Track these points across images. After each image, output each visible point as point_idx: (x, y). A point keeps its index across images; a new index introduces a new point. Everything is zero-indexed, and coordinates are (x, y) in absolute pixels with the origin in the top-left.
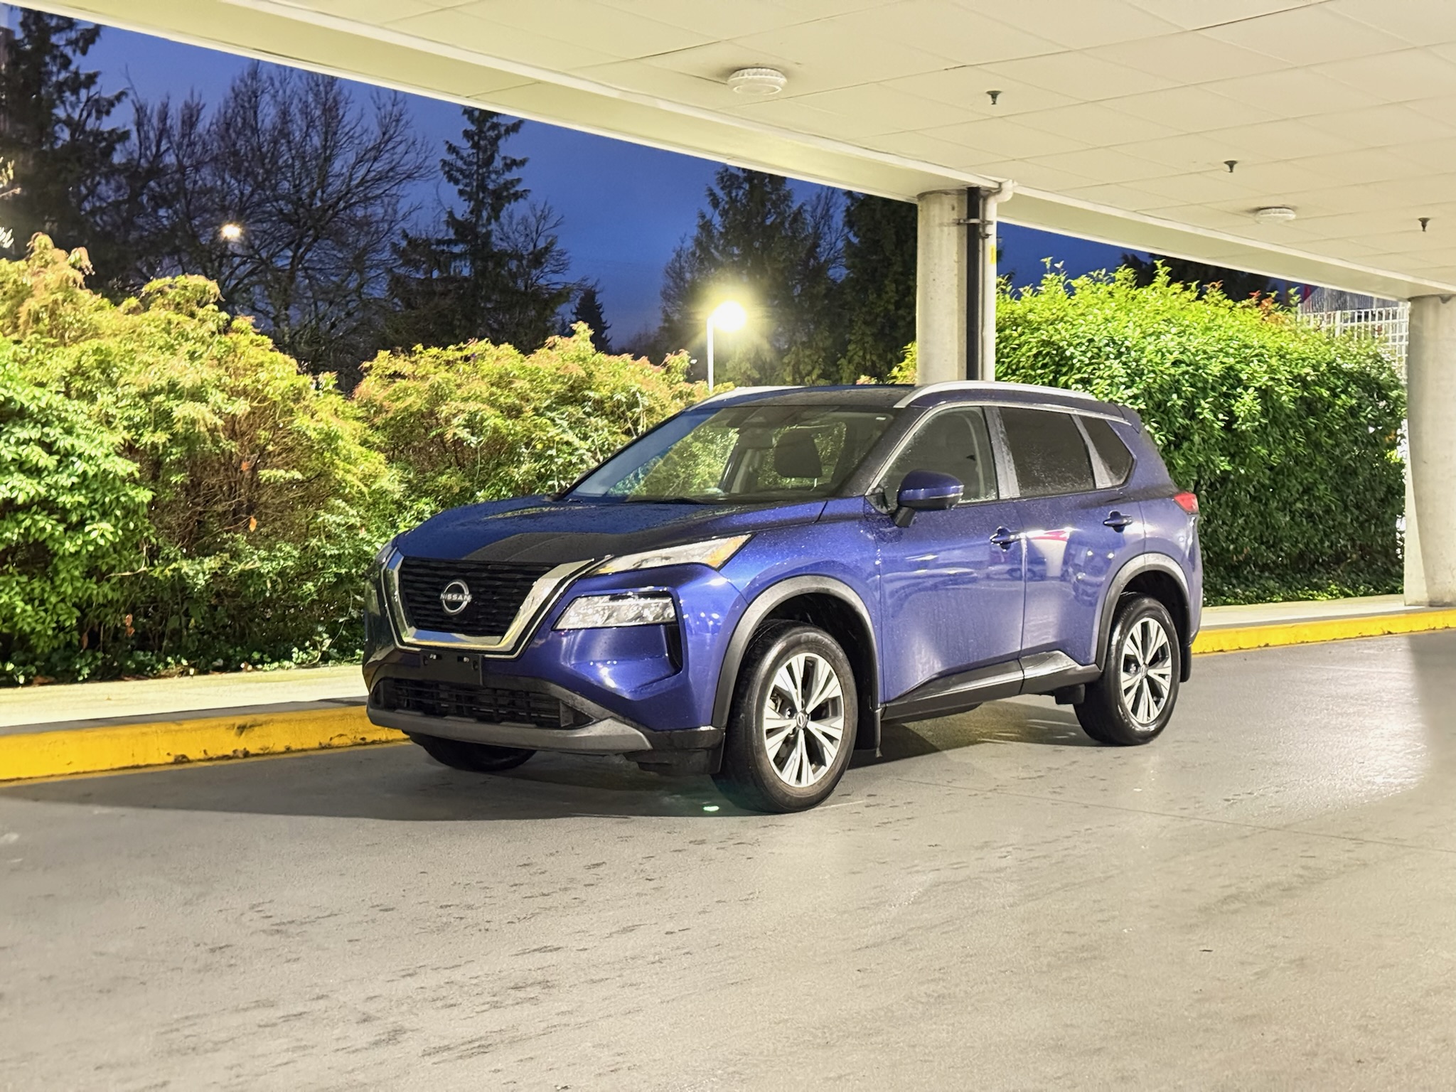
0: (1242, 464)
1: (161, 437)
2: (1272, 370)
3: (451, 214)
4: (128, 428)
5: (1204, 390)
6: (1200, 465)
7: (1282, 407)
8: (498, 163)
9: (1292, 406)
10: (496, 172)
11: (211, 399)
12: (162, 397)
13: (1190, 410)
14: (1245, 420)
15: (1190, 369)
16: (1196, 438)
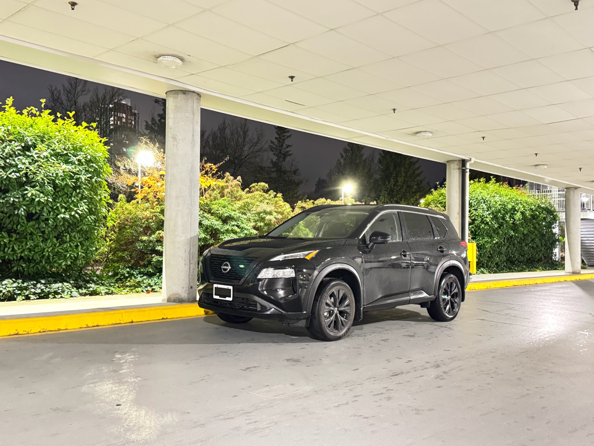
0: (517, 233)
1: (262, 224)
2: (524, 207)
3: (272, 160)
4: (254, 222)
5: (507, 212)
6: (506, 233)
7: (527, 217)
8: (284, 146)
9: (529, 217)
10: (284, 149)
11: (274, 214)
12: (262, 214)
13: (503, 218)
14: (517, 221)
15: (503, 206)
16: (505, 226)
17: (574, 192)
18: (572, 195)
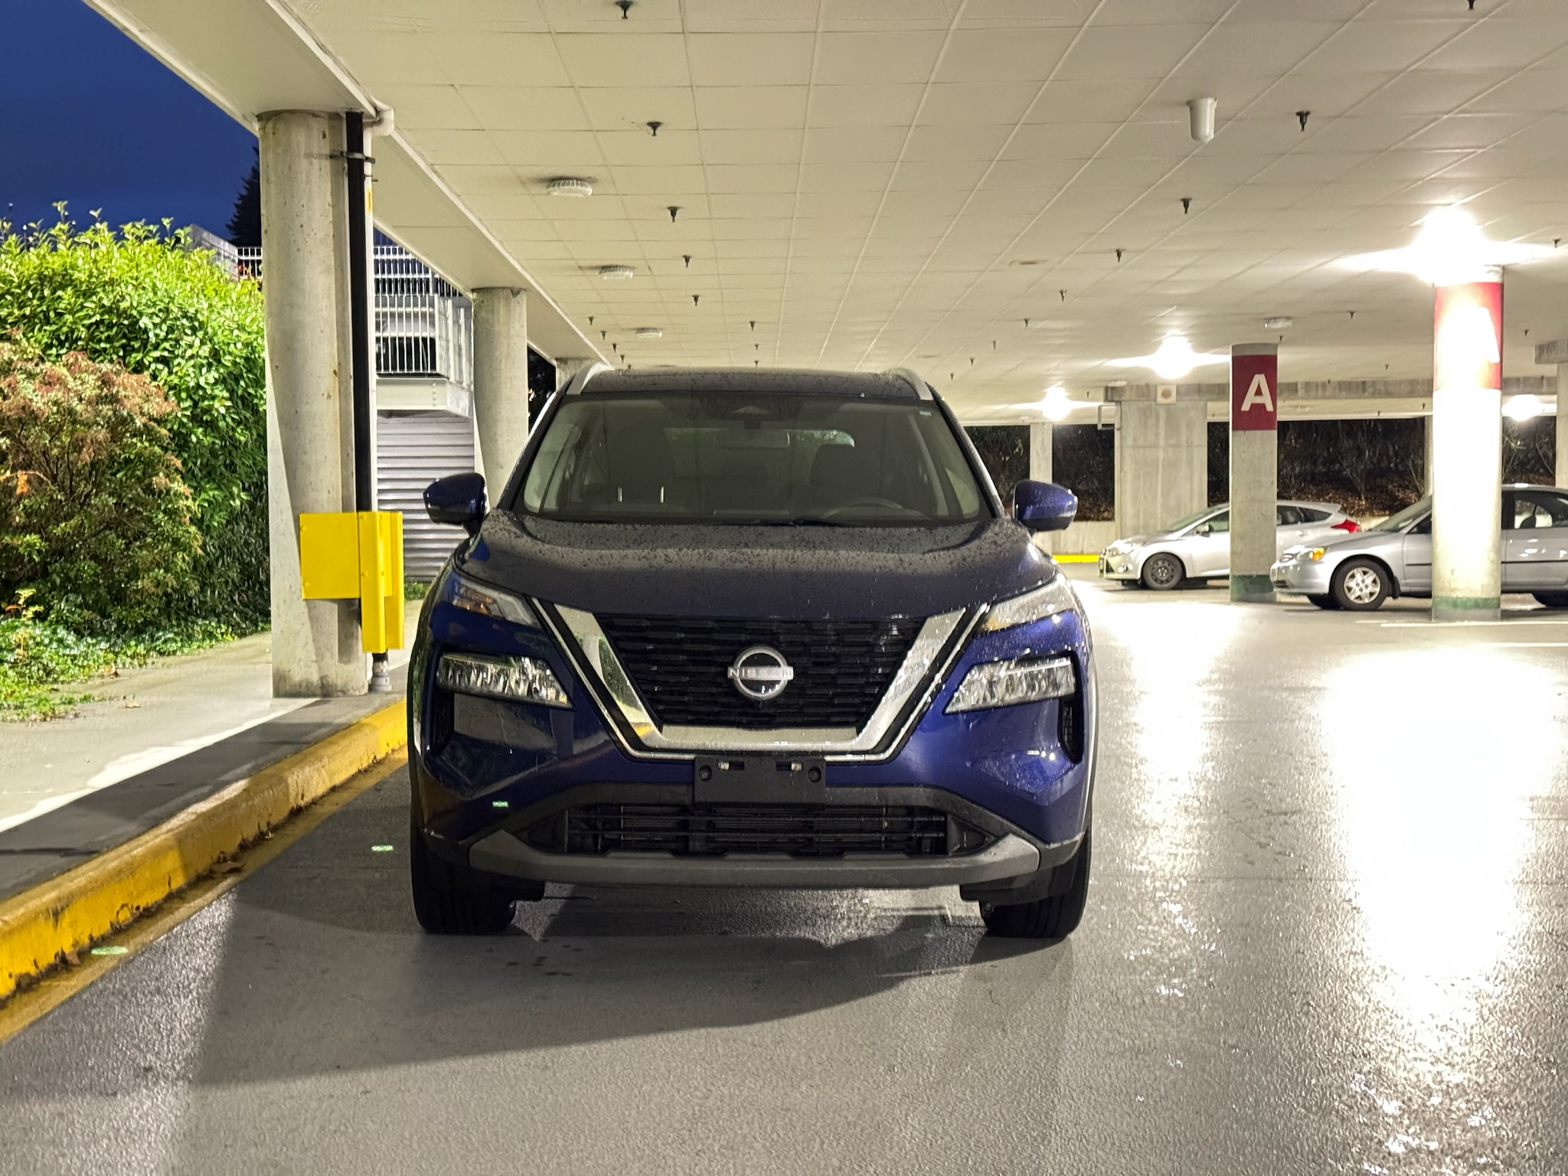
17: (508, 305)
18: (502, 319)
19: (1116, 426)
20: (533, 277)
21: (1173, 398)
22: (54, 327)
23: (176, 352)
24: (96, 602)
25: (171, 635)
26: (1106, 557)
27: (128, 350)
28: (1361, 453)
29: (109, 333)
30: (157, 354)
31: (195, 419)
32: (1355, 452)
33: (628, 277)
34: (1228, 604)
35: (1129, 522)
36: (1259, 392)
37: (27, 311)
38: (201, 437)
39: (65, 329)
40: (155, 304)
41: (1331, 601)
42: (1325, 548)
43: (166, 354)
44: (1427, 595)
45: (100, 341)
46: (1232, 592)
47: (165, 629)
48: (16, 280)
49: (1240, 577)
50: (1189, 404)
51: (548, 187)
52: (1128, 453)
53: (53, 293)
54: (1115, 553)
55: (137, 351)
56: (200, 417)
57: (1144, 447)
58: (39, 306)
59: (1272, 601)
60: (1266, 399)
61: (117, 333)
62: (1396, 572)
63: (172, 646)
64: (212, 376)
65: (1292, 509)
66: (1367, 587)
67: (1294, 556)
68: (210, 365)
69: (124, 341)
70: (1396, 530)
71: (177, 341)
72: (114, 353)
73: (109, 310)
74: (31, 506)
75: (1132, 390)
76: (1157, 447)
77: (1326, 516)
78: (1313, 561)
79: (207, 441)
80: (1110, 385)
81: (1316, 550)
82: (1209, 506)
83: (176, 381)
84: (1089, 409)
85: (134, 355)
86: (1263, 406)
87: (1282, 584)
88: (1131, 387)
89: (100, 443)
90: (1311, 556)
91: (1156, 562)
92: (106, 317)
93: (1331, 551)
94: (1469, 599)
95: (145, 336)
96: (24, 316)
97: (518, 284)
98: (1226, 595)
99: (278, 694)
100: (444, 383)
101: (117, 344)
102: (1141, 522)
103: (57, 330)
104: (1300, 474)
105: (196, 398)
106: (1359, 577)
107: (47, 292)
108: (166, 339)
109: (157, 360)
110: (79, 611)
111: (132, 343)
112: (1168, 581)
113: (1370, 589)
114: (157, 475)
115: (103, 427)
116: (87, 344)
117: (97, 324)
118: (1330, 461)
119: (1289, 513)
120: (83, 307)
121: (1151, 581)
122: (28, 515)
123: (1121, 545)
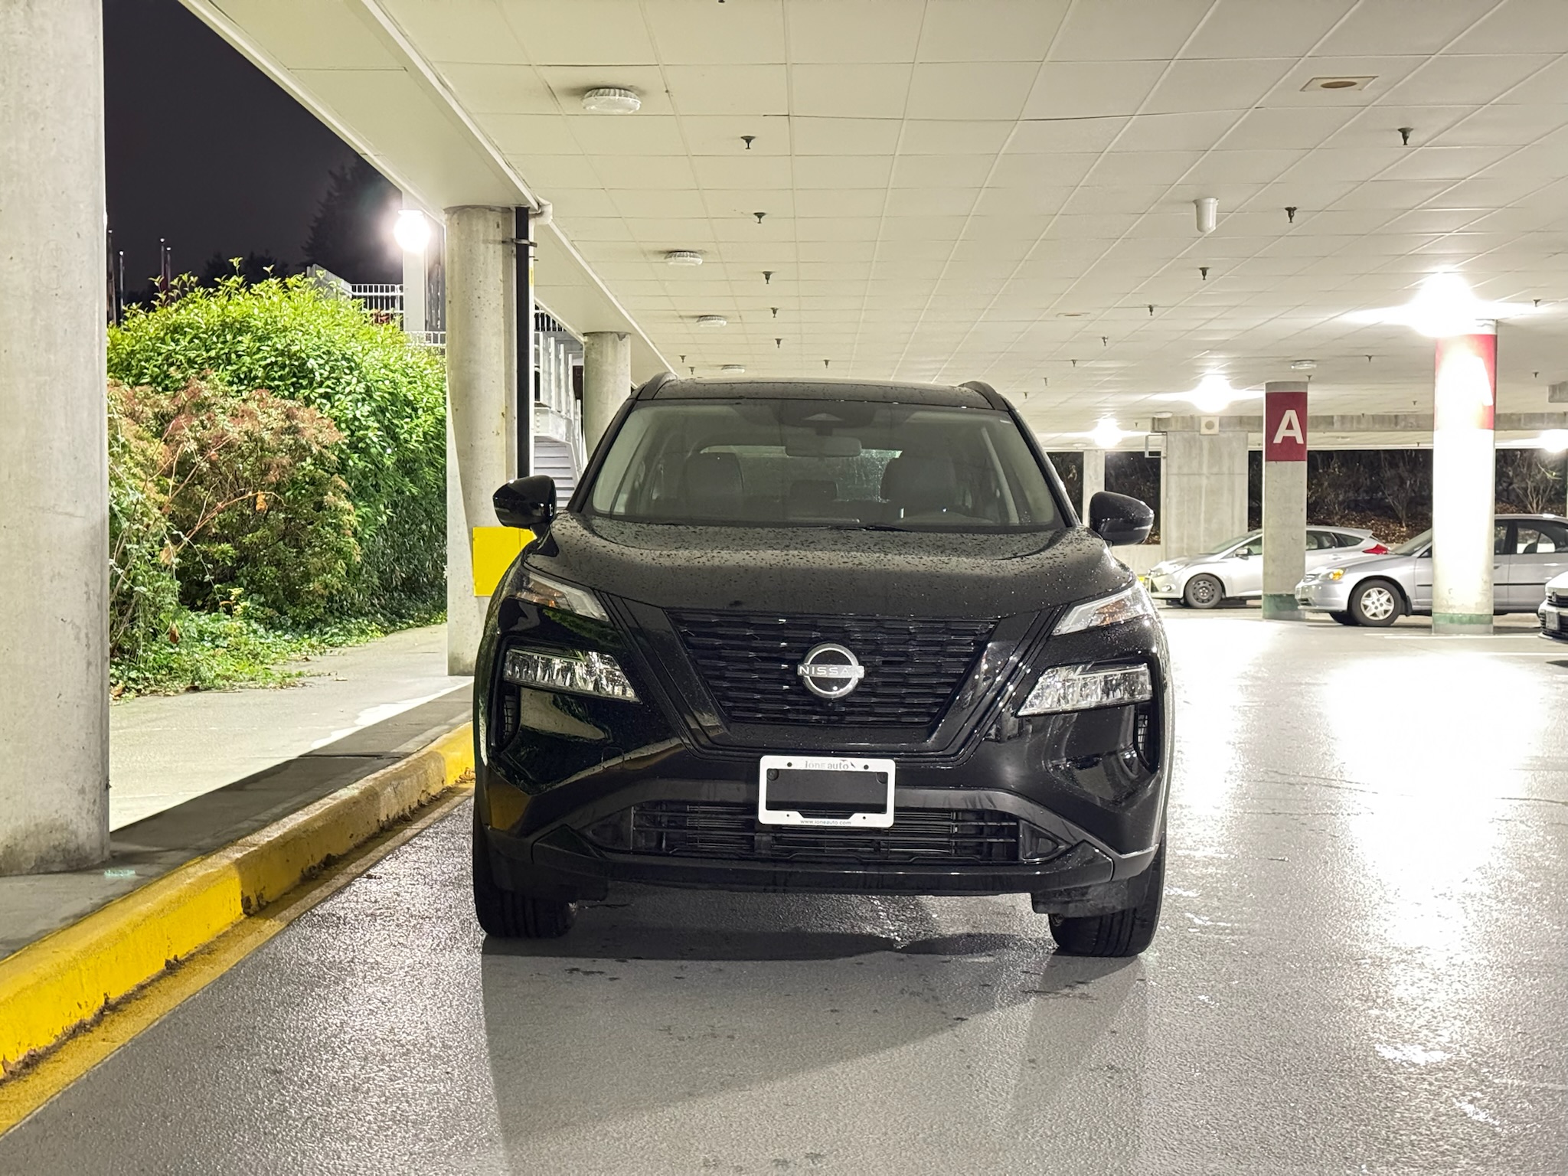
17: (615, 347)
18: (610, 360)
19: (1163, 455)
20: (637, 323)
21: (1216, 430)
22: (235, 367)
23: (337, 389)
24: (274, 602)
25: (336, 631)
26: (1151, 577)
27: (297, 386)
28: (1402, 482)
29: (282, 372)
30: (321, 390)
31: (353, 447)
32: (1397, 481)
33: (721, 325)
34: (1260, 621)
35: (1174, 546)
36: (1290, 427)
37: (213, 353)
38: (357, 461)
39: (244, 369)
40: (319, 348)
41: (1349, 618)
42: (1344, 569)
43: (329, 390)
44: (1428, 613)
45: (274, 379)
46: (1265, 610)
47: (330, 625)
48: (204, 327)
49: (1271, 596)
50: (1231, 434)
51: (666, 258)
52: (1173, 480)
53: (234, 338)
54: (1159, 573)
55: (305, 388)
56: (356, 445)
57: (1188, 474)
58: (222, 349)
59: (1299, 619)
60: (1296, 433)
61: (288, 373)
62: (1408, 593)
63: (338, 640)
64: (366, 409)
65: (1327, 534)
66: (1381, 605)
67: (1316, 576)
68: (364, 400)
69: (294, 379)
70: (1409, 554)
71: (338, 379)
72: (286, 389)
73: (282, 354)
74: (224, 520)
75: (1177, 421)
76: (1200, 475)
77: (1356, 541)
78: (1333, 581)
79: (361, 465)
80: (1156, 417)
81: (1336, 571)
82: (1249, 530)
83: (337, 414)
84: (1138, 439)
85: (302, 391)
86: (1294, 438)
87: (1306, 602)
88: (1177, 419)
89: (284, 467)
90: (1331, 576)
91: (1197, 582)
92: (280, 359)
93: (1349, 572)
94: (1465, 615)
95: (312, 376)
96: (210, 358)
97: (623, 329)
98: (1259, 613)
99: (452, 673)
100: (546, 412)
101: (289, 382)
102: (1185, 546)
103: (238, 369)
104: (1344, 501)
105: (353, 428)
106: (1374, 595)
107: (229, 337)
108: (328, 378)
109: (321, 396)
110: (262, 609)
111: (301, 381)
112: (1209, 600)
113: (1385, 607)
114: (326, 494)
115: (286, 454)
116: (263, 382)
117: (272, 364)
118: (1373, 489)
119: (1324, 538)
120: (259, 350)
121: (1192, 600)
122: (222, 527)
123: (1166, 567)
